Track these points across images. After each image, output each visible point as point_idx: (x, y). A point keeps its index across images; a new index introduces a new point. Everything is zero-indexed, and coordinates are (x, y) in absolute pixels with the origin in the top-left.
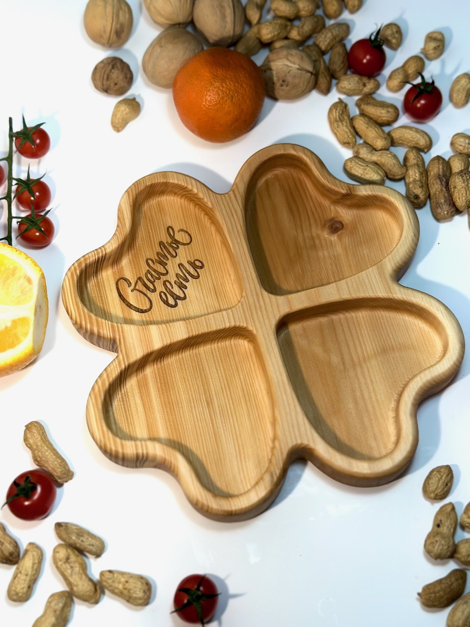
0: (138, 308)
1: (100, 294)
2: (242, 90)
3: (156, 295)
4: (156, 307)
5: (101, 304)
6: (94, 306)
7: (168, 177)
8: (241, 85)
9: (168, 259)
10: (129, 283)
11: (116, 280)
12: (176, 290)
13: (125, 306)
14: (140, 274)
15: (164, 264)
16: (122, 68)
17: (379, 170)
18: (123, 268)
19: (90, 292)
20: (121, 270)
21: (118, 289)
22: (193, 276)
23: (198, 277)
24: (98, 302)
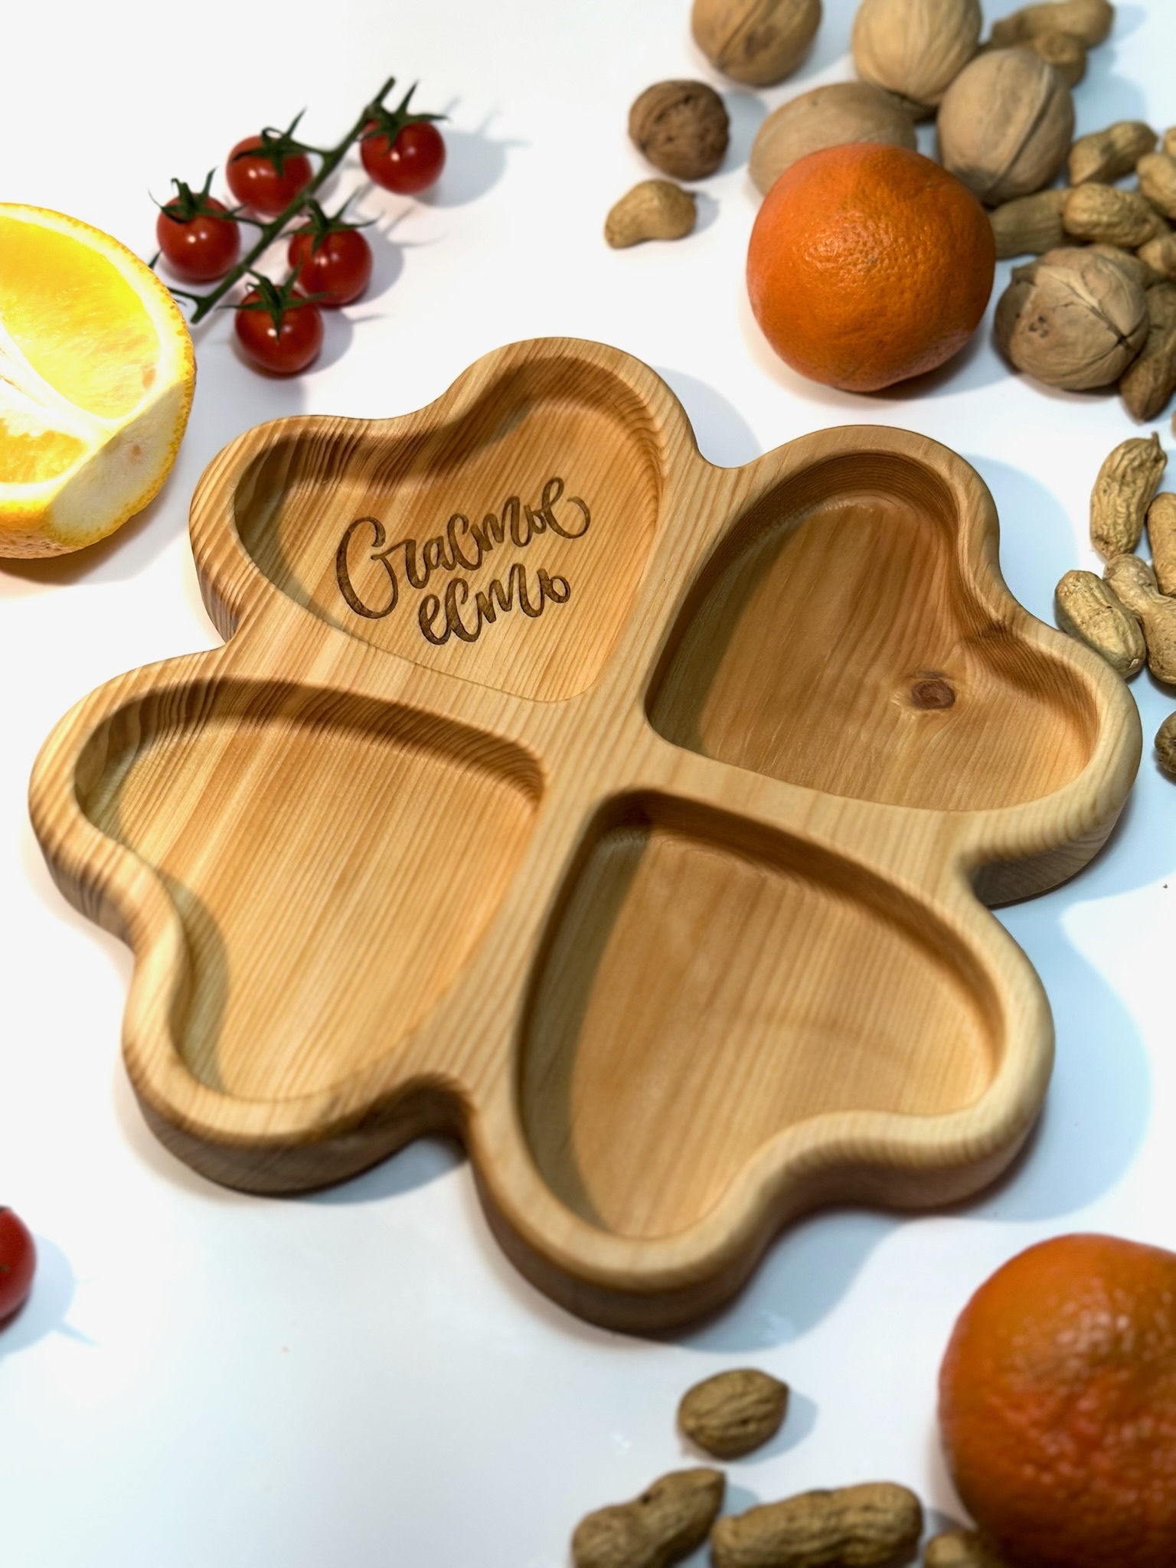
0: (357, 599)
1: (304, 523)
2: (906, 261)
3: (417, 595)
4: (397, 619)
5: (287, 545)
6: (271, 540)
7: (620, 366)
8: (913, 251)
9: (502, 541)
10: (380, 538)
11: (359, 517)
12: (467, 614)
13: (333, 576)
14: (417, 535)
15: (483, 544)
16: (705, 115)
17: (1134, 632)
18: (393, 500)
19: (285, 506)
20: (384, 504)
21: (347, 535)
22: (526, 608)
23: (537, 614)
24: (285, 537)
